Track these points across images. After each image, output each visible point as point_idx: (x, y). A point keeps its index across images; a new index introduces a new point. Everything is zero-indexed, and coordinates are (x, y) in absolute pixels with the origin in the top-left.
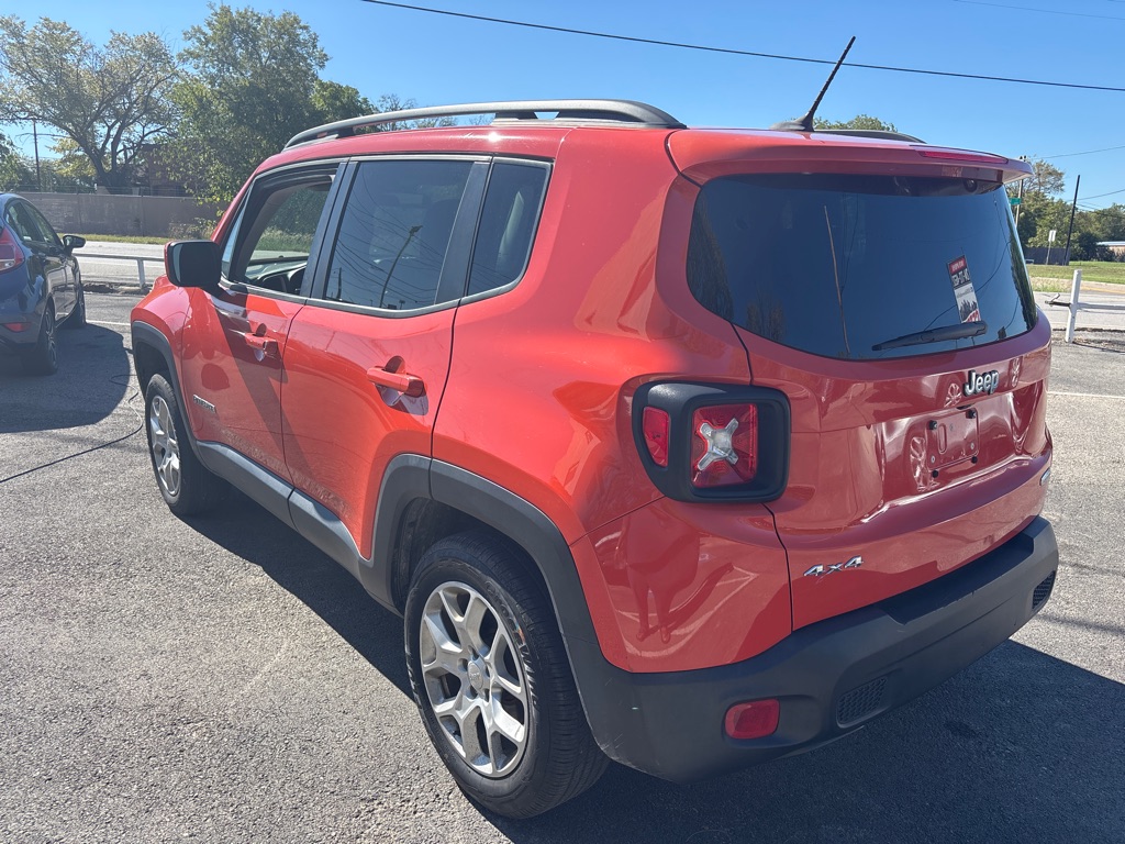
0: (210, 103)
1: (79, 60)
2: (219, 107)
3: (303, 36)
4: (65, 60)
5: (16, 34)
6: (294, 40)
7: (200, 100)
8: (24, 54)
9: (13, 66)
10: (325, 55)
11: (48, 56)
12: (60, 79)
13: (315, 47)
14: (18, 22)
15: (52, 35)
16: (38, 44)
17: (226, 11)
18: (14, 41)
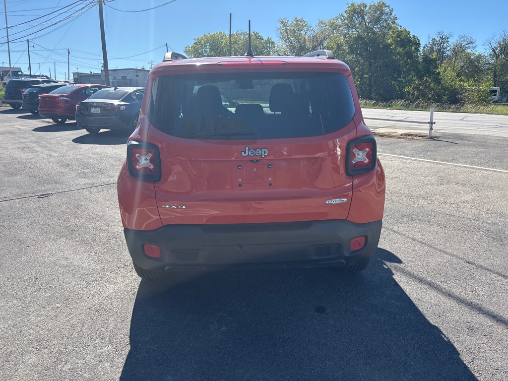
0: (342, 46)
1: (306, 33)
2: (345, 47)
3: (387, 10)
4: (301, 33)
5: (285, 26)
6: (382, 13)
7: (338, 45)
8: (287, 33)
9: (283, 38)
10: (396, 18)
11: (295, 32)
12: (298, 41)
13: (391, 14)
14: (286, 21)
15: (297, 24)
16: (292, 28)
17: (353, 5)
18: (284, 28)
